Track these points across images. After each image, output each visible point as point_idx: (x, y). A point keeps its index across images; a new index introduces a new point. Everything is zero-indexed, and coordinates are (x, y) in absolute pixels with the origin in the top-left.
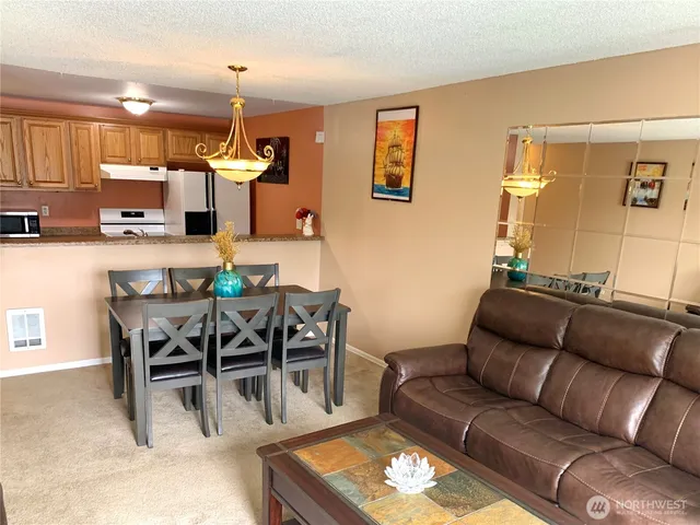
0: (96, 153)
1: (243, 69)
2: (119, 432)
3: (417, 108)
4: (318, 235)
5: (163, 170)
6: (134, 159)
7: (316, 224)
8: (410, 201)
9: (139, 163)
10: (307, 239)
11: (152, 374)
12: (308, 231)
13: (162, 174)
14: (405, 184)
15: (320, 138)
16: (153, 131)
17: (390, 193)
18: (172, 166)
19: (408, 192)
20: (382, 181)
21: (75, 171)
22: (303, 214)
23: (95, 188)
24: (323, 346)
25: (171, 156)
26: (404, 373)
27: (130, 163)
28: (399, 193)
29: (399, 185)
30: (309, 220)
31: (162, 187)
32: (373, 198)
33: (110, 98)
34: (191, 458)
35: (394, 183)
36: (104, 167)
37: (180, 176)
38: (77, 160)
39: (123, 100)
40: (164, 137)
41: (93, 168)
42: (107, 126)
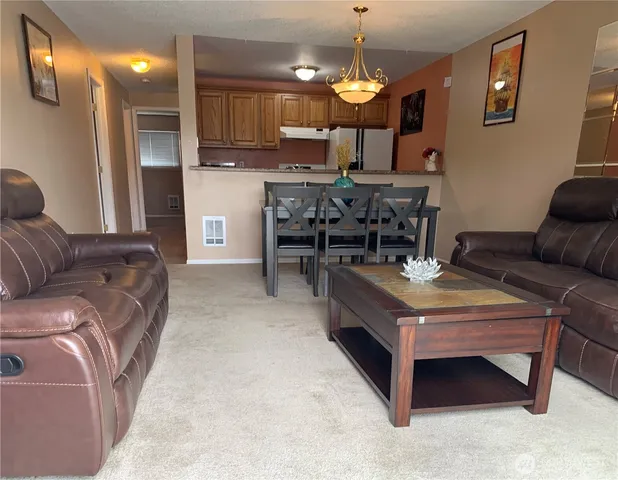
0: (277, 119)
1: (365, 10)
3: (525, 32)
4: (440, 171)
5: (326, 131)
6: (305, 124)
7: (440, 161)
8: (513, 121)
9: (309, 126)
10: (429, 173)
13: (324, 134)
14: (511, 106)
15: (448, 81)
16: (320, 99)
18: (332, 127)
20: (492, 109)
21: (262, 131)
22: (428, 153)
23: (276, 146)
24: (412, 238)
25: (333, 118)
26: (469, 246)
27: (301, 125)
29: (505, 109)
31: (326, 143)
32: (485, 125)
33: (284, 68)
35: (501, 104)
36: (282, 129)
37: (338, 131)
38: (266, 124)
39: (295, 69)
40: (329, 102)
41: (275, 130)
42: (287, 96)
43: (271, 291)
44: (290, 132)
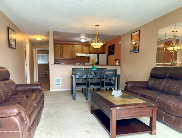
0: (76, 51)
1: (98, 25)
3: (139, 31)
4: (120, 65)
5: (89, 54)
6: (83, 53)
8: (138, 52)
9: (84, 53)
12: (117, 64)
13: (88, 55)
14: (137, 48)
15: (120, 42)
16: (87, 47)
17: (134, 51)
18: (90, 53)
19: (138, 50)
20: (132, 49)
21: (71, 55)
23: (75, 58)
25: (90, 51)
26: (129, 85)
27: (82, 53)
28: (136, 51)
29: (136, 49)
30: (117, 61)
31: (89, 58)
32: (131, 53)
33: (77, 39)
35: (135, 48)
36: (77, 54)
37: (92, 55)
38: (72, 53)
39: (80, 39)
40: (89, 48)
41: (75, 54)
42: (78, 46)
43: (74, 99)
44: (79, 55)
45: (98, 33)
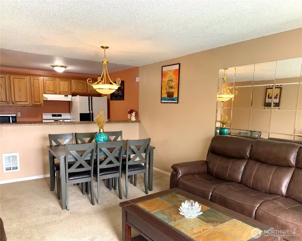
0: (41, 90)
1: (107, 48)
2: (54, 204)
3: (179, 64)
4: (138, 120)
5: (70, 96)
6: (58, 92)
7: (137, 116)
8: (178, 103)
9: (60, 94)
10: (133, 122)
11: (69, 177)
12: (133, 119)
13: (69, 98)
14: (175, 96)
15: (138, 80)
16: (65, 81)
17: (169, 100)
18: (74, 95)
19: (177, 99)
20: (165, 96)
21: (32, 97)
22: (131, 112)
23: (41, 104)
24: (143, 164)
25: (73, 90)
26: (181, 172)
27: (56, 94)
28: (173, 100)
29: (173, 96)
30: (134, 114)
31: (69, 104)
32: (161, 103)
33: (47, 66)
34: (87, 213)
35: (170, 96)
36: (44, 95)
37: (78, 98)
38: (33, 92)
39: (54, 66)
40: (71, 83)
41: (40, 96)
42: (47, 78)
44: (50, 97)
45: (107, 62)
